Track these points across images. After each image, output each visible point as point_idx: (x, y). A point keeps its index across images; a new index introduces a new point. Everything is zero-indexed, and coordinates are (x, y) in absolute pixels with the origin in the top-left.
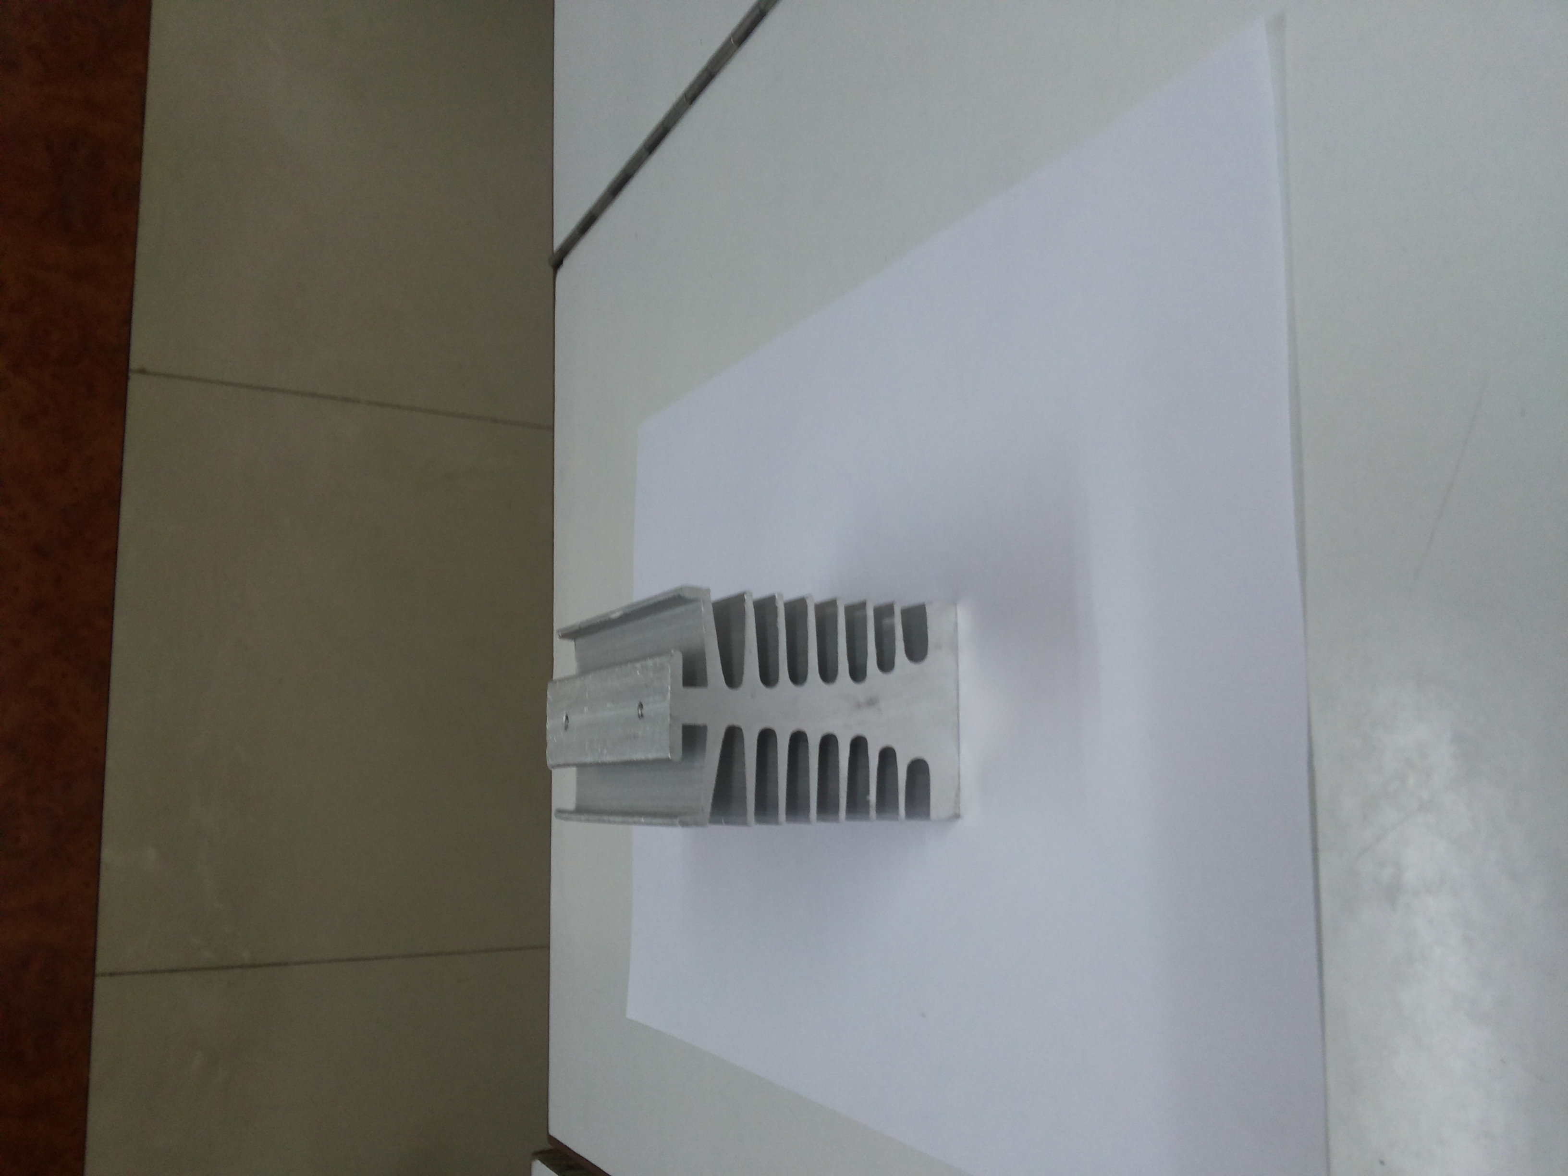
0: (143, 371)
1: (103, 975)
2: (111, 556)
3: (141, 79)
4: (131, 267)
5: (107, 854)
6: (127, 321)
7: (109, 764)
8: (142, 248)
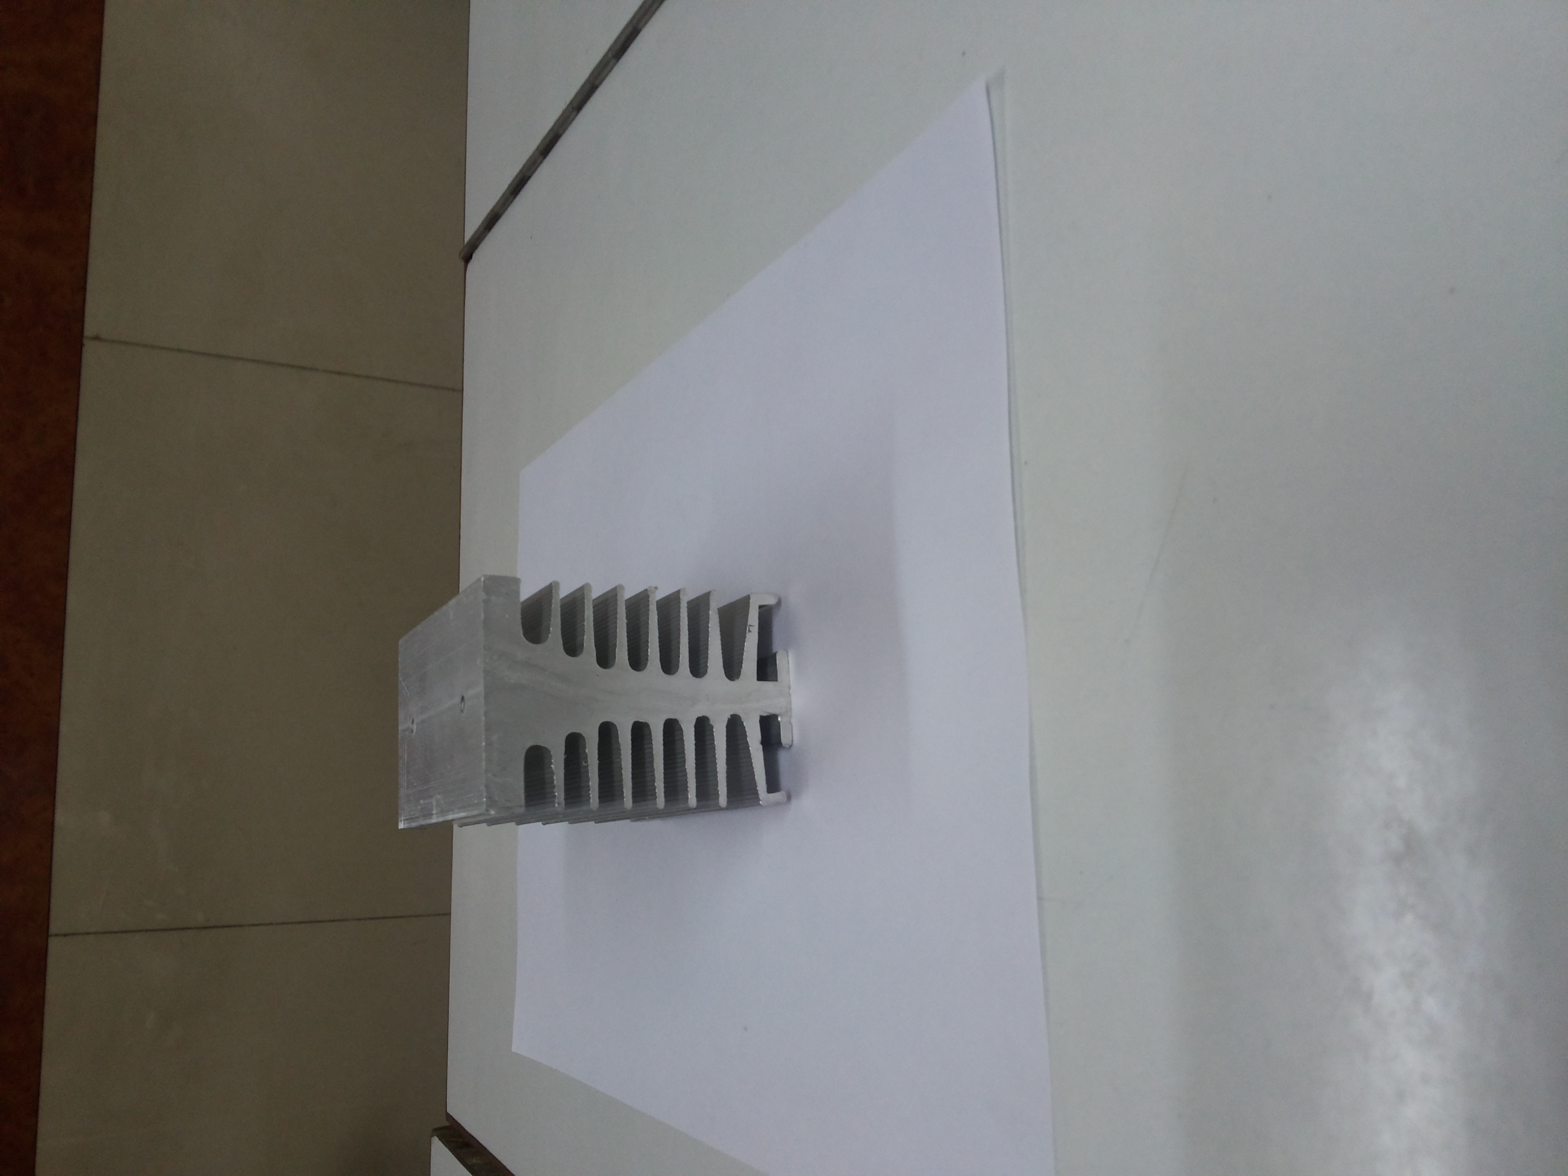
0: (97, 338)
1: (57, 935)
2: (65, 523)
3: (96, 43)
4: (86, 235)
5: (61, 818)
6: (82, 289)
7: (64, 729)
8: (97, 213)
